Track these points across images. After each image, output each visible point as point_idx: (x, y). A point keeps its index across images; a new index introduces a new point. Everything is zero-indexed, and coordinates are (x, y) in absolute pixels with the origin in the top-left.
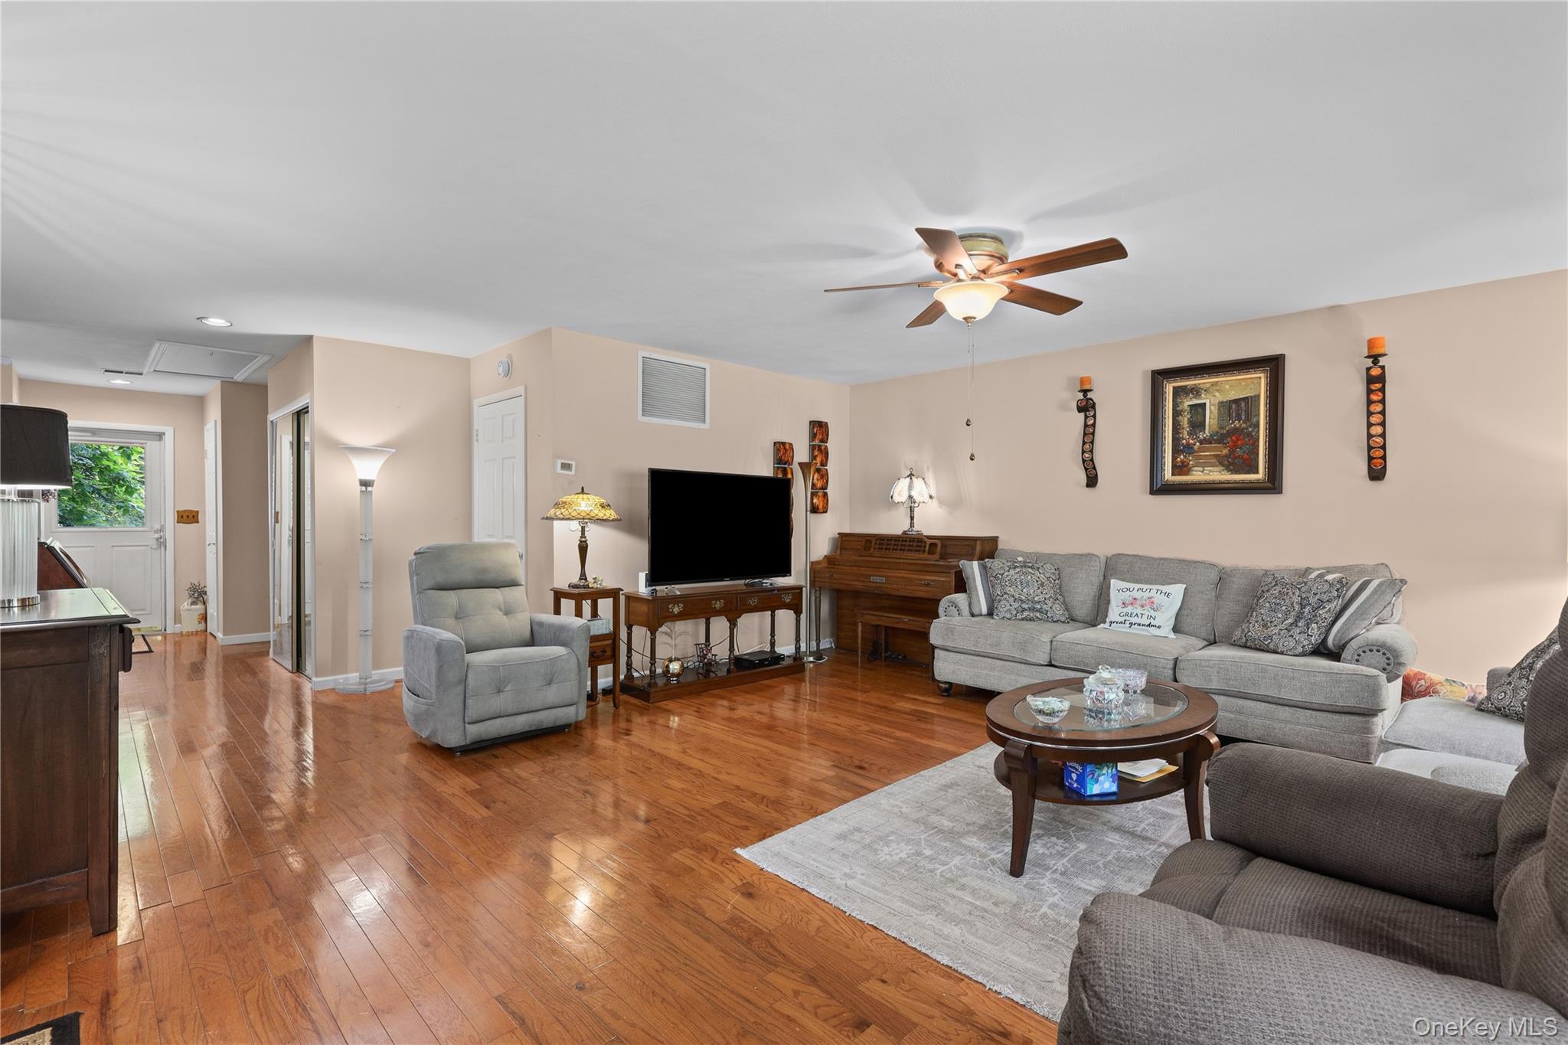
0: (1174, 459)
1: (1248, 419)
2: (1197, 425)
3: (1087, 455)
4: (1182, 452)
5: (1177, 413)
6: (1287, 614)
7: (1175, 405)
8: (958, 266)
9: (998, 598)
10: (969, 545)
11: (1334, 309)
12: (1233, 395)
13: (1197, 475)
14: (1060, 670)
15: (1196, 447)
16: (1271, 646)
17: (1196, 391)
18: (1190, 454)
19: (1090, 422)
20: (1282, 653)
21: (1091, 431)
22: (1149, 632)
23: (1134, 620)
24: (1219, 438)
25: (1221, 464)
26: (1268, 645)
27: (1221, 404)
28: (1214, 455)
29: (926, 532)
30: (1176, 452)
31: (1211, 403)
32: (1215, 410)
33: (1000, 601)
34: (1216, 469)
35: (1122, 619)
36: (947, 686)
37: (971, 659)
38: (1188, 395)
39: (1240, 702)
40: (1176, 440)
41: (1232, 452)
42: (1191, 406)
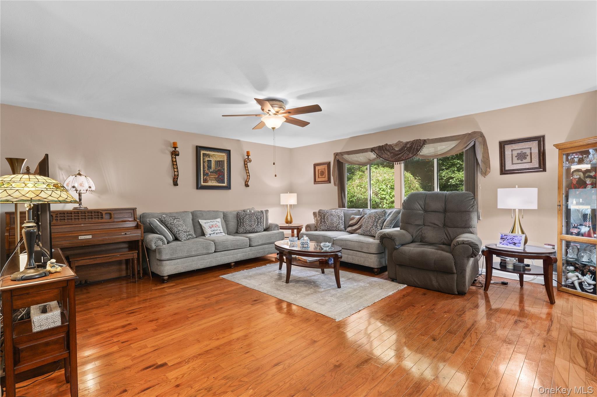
0: (203, 177)
1: (222, 167)
2: (209, 167)
3: (176, 173)
4: (205, 175)
5: (204, 162)
6: (255, 222)
7: (203, 159)
8: (269, 111)
9: (178, 232)
10: (129, 213)
11: (239, 140)
12: (218, 159)
13: (210, 183)
14: (219, 253)
15: (209, 174)
16: (255, 231)
17: (209, 156)
18: (208, 176)
19: (174, 160)
20: (259, 232)
21: (176, 164)
22: (222, 234)
23: (217, 232)
24: (215, 172)
25: (216, 180)
26: (254, 231)
27: (215, 161)
28: (214, 177)
29: (90, 208)
30: (204, 175)
31: (213, 160)
32: (214, 163)
33: (179, 234)
34: (215, 181)
35: (213, 232)
36: (167, 277)
37: (184, 260)
38: (207, 157)
39: (264, 246)
40: (204, 171)
41: (219, 177)
42: (208, 160)
